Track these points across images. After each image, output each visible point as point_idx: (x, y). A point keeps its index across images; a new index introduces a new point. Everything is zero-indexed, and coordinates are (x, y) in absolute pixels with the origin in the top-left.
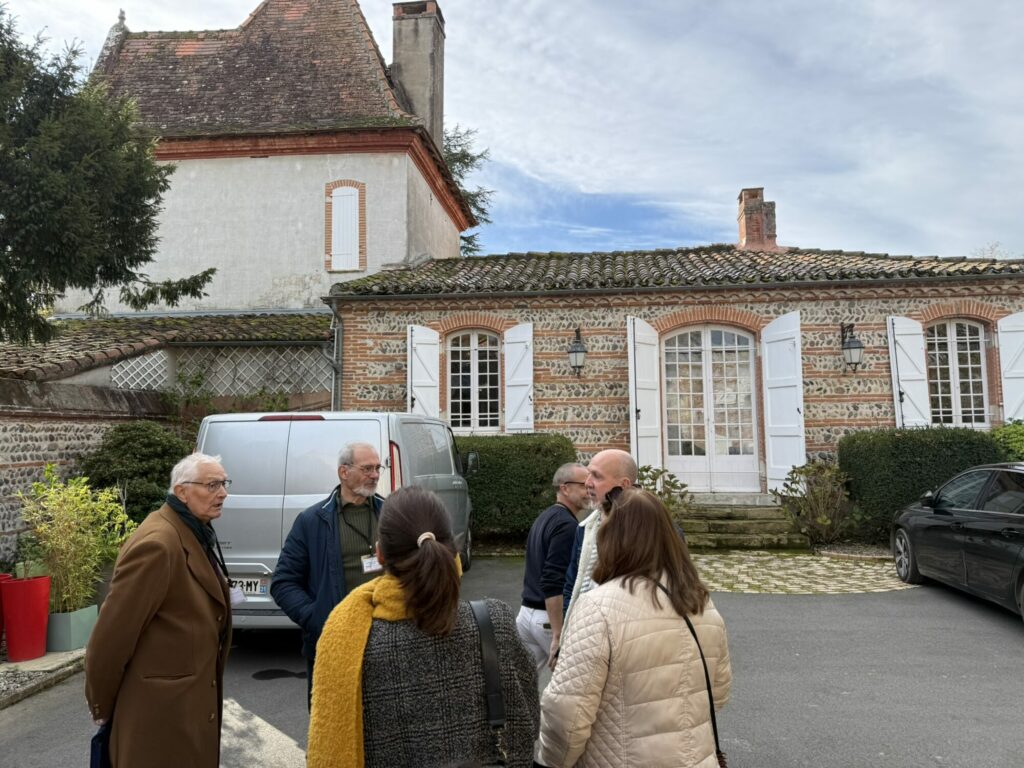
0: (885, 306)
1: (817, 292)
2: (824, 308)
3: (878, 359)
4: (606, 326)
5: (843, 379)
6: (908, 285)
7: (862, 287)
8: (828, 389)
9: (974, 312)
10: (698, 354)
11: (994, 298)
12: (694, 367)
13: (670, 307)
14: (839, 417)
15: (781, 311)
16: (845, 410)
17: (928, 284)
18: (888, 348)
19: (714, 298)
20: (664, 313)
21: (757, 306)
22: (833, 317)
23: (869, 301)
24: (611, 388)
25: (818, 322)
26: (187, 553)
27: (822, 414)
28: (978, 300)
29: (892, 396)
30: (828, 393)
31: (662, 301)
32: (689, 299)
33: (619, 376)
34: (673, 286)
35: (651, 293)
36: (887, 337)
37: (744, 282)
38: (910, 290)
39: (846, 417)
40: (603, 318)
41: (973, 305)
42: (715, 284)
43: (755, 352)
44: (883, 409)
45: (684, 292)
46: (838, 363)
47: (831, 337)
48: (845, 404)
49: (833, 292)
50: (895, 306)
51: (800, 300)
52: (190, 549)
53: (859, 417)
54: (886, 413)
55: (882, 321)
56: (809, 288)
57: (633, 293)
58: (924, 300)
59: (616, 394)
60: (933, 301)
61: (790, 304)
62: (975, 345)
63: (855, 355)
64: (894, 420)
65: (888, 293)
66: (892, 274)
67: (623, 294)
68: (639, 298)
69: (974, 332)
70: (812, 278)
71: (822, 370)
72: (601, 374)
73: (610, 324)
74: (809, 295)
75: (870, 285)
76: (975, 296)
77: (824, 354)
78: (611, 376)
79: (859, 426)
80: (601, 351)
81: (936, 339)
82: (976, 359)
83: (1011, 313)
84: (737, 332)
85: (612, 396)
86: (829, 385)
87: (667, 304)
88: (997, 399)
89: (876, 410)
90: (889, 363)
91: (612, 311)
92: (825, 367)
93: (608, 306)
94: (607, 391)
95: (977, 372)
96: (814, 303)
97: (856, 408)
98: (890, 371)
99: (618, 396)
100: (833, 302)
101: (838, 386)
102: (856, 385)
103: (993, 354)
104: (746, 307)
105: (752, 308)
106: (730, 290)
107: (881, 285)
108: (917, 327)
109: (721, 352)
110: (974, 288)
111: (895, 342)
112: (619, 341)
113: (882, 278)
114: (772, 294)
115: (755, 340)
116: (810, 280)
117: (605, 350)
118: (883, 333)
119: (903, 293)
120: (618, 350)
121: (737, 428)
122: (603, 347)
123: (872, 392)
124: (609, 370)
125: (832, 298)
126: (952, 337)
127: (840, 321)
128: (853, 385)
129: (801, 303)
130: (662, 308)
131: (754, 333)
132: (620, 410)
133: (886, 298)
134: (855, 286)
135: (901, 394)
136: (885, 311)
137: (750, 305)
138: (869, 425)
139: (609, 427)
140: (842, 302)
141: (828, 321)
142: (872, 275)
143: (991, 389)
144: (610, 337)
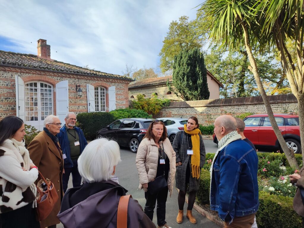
0: (86, 81)
1: (71, 76)
2: (72, 80)
3: (84, 95)
4: (4, 77)
5: (76, 99)
6: (92, 77)
7: (81, 76)
8: (73, 102)
9: (104, 85)
10: (36, 90)
11: (108, 82)
12: (35, 94)
13: (28, 74)
14: (75, 109)
15: (61, 79)
16: (76, 107)
17: (96, 77)
18: (87, 92)
19: (42, 73)
20: (26, 75)
21: (55, 77)
22: (74, 83)
23: (83, 80)
24: (6, 99)
25: (70, 84)
26: (48, 144)
27: (71, 108)
28: (105, 82)
29: (87, 104)
30: (73, 103)
31: (25, 72)
32: (35, 72)
33: (9, 95)
34: (30, 68)
35: (22, 68)
36: (86, 89)
37: (52, 70)
38: (92, 78)
39: (76, 109)
40: (3, 74)
41: (104, 83)
42: (43, 69)
43: (54, 90)
44: (85, 107)
45: (33, 70)
46: (75, 95)
47: (73, 88)
48: (76, 106)
49: (75, 76)
50: (88, 82)
51: (66, 77)
52: (49, 142)
53: (80, 109)
54: (86, 108)
55: (85, 85)
56: (69, 74)
57: (15, 67)
58: (95, 81)
59: (8, 101)
60: (96, 82)
61: (63, 78)
62: (104, 93)
63: (81, 93)
64: (88, 110)
65: (87, 78)
66: (89, 74)
67: (11, 67)
68: (17, 70)
69: (104, 90)
70: (70, 72)
71: (71, 97)
72: (2, 94)
73: (5, 77)
74: (69, 76)
75: (83, 76)
76: (104, 81)
77: (72, 92)
78: (6, 95)
79: (80, 112)
80: (2, 86)
81: (96, 91)
82: (104, 96)
83: (111, 86)
84: (48, 84)
85: (6, 102)
86: (73, 101)
87: (27, 73)
88: (108, 106)
89: (83, 108)
90: (87, 96)
91: (6, 72)
92: (72, 96)
93: (5, 71)
94: (4, 100)
95: (104, 99)
96: (69, 78)
97: (79, 107)
98: (87, 98)
99: (8, 102)
100: (74, 79)
101: (75, 101)
102: (79, 101)
103: (107, 95)
104: (51, 77)
105: (53, 78)
106: (48, 71)
107: (86, 76)
108: (93, 87)
109: (43, 90)
110: (105, 79)
111: (89, 91)
112: (9, 83)
113: (86, 74)
114: (59, 74)
115: (53, 87)
116: (69, 72)
117: (4, 86)
118: (85, 88)
119: (90, 79)
120: (9, 86)
121: (48, 112)
122: (3, 85)
123: (83, 103)
124: (5, 93)
125: (74, 78)
126: (99, 91)
127: (76, 84)
128: (78, 101)
129: (66, 78)
130: (25, 74)
131: (53, 85)
132: (9, 107)
133: (86, 80)
134: (80, 75)
135: (89, 104)
136: (86, 83)
137: (52, 77)
138: (82, 111)
139: (5, 112)
140: (76, 79)
141: (73, 84)
142: (84, 73)
143: (107, 103)
144: (6, 81)
